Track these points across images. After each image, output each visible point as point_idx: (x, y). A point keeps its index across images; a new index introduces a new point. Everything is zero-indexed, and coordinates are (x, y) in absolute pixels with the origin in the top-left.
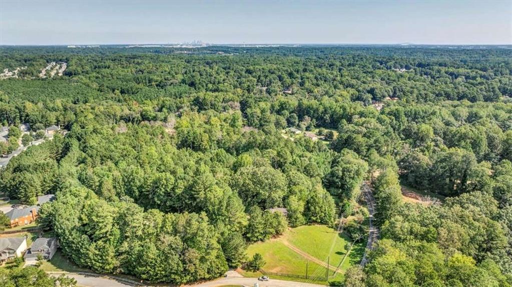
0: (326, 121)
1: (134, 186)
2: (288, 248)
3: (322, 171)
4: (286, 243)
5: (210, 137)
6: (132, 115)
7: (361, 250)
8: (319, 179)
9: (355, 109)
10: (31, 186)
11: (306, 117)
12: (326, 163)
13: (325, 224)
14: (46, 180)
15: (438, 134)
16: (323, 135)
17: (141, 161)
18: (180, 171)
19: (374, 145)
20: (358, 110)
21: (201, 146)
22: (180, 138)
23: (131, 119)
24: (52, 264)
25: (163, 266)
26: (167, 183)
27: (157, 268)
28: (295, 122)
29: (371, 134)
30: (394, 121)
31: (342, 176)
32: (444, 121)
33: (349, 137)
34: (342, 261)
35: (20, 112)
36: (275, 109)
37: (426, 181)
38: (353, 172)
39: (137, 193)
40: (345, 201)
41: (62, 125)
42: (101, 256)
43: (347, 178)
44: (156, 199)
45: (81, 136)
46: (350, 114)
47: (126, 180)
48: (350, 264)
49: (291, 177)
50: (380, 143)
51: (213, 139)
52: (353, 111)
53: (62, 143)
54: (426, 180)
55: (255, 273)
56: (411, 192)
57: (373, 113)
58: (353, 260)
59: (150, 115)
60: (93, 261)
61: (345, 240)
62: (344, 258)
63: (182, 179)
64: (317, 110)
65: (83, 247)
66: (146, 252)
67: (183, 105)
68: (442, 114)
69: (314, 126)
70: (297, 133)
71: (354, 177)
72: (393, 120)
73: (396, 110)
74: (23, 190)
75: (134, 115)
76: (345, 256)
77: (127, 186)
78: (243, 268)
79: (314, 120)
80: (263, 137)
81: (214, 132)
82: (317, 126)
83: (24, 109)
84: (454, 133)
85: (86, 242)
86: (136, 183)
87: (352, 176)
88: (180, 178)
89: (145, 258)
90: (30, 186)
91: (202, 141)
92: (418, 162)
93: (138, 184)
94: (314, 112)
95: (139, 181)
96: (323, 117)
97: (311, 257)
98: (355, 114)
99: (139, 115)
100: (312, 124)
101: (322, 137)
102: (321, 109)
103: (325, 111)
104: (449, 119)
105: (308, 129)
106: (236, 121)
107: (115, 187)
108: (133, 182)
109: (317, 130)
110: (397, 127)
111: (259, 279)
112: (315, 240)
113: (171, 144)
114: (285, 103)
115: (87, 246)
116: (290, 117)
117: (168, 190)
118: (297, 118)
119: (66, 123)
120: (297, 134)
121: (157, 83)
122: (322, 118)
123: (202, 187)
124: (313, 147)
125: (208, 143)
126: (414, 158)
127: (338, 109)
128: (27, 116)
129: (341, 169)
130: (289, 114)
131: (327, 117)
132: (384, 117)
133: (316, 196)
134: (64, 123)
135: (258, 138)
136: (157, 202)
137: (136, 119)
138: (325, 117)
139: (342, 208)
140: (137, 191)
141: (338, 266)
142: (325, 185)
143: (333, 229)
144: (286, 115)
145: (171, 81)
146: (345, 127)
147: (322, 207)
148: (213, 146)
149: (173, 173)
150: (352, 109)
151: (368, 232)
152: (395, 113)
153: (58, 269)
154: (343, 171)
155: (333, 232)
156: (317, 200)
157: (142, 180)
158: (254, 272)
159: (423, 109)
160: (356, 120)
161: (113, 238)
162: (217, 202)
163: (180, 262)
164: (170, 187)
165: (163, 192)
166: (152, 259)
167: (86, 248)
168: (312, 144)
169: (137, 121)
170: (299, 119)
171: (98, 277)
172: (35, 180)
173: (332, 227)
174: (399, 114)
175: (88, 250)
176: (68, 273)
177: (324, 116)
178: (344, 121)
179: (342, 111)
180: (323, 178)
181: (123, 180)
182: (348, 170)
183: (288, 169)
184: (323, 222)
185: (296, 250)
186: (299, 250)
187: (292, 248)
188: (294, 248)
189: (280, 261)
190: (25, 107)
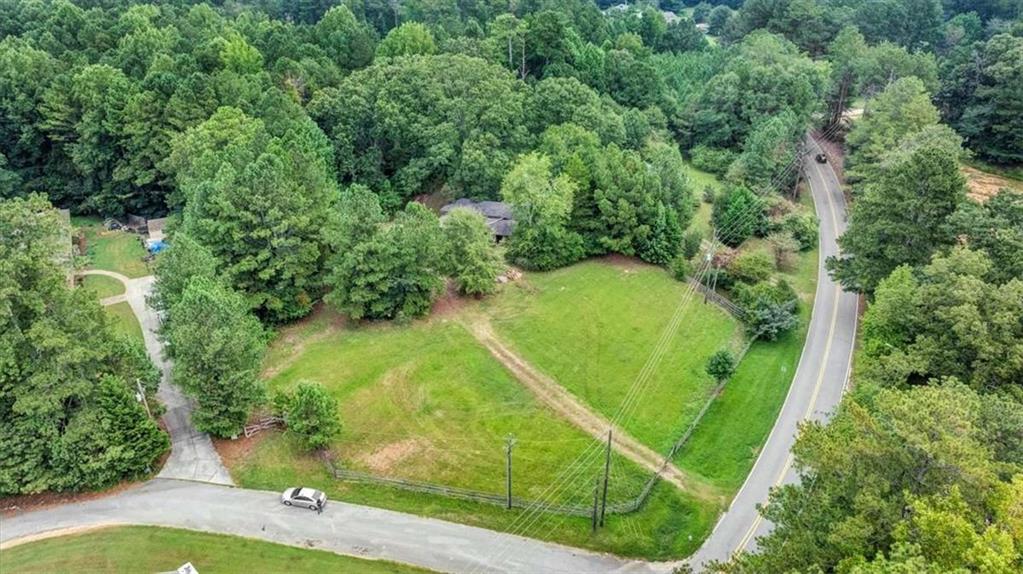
2: (487, 352)
4: (483, 332)
13: (653, 264)
31: (738, 104)
40: (738, 186)
43: (753, 111)
92: (1009, 69)
97: (571, 400)
112: (601, 325)
142: (679, 136)
154: (743, 87)
182: (761, 83)
185: (517, 363)
186: (525, 364)
187: (498, 355)
188: (507, 352)
189: (428, 410)
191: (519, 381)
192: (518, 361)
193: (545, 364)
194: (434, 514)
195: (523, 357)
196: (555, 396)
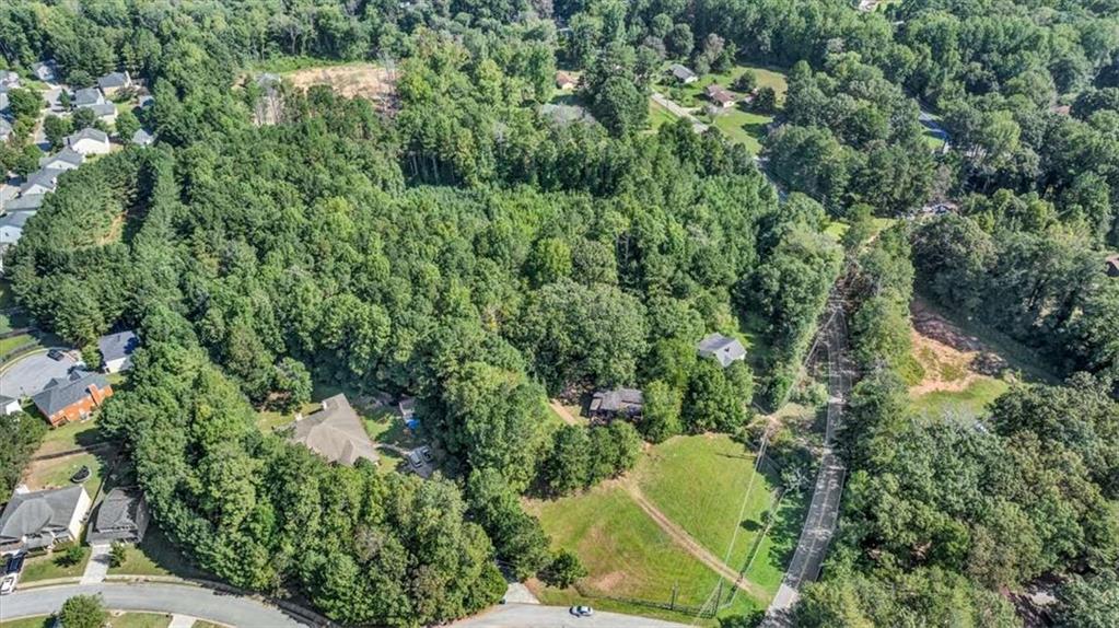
0: (762, 48)
1: (303, 330)
2: (641, 509)
3: (734, 260)
4: (636, 493)
5: (475, 137)
6: (294, 28)
7: (797, 513)
8: (723, 290)
9: (836, 19)
10: (79, 313)
11: (714, 37)
12: (747, 228)
13: (728, 432)
14: (108, 296)
15: (1030, 140)
16: (750, 92)
17: (315, 247)
18: (403, 294)
19: (868, 171)
20: (844, 24)
21: (455, 159)
22: (406, 137)
23: (294, 39)
24: (147, 554)
25: (369, 601)
26: (374, 334)
27: (357, 606)
28: (685, 46)
29: (865, 120)
30: (929, 61)
31: (779, 292)
32: (1057, 61)
33: (810, 142)
34: (754, 550)
35: (26, 29)
36: (640, 7)
37: (973, 300)
38: (804, 286)
39: (311, 347)
40: (779, 373)
41: (134, 67)
42: (240, 563)
43: (789, 299)
44: (353, 366)
45: (176, 130)
46: (822, 33)
47: (284, 316)
48: (770, 560)
49: (658, 317)
50: (882, 168)
51: (483, 142)
52: (830, 23)
53: (134, 161)
54: (975, 296)
55: (565, 591)
56: (936, 319)
58: (777, 545)
59: (337, 29)
60: (225, 569)
61: (767, 479)
62: (757, 543)
63: (407, 326)
65: (201, 542)
66: (332, 574)
68: (1055, 42)
69: (732, 60)
70: (688, 80)
71: (805, 298)
72: (925, 58)
73: (940, 27)
74: (63, 323)
75: (301, 28)
76: (760, 536)
77: (288, 328)
78: (541, 576)
79: (733, 44)
80: (603, 143)
81: (484, 123)
82: (741, 59)
84: (1073, 141)
85: (204, 534)
86: (306, 324)
87: (802, 295)
88: (402, 322)
89: (329, 585)
90: (76, 315)
91: (457, 149)
92: (964, 250)
93: (311, 325)
94: (735, 19)
95: (313, 318)
96: (755, 37)
97: (690, 540)
98: (837, 36)
99: (311, 27)
100: (727, 56)
101: (748, 100)
102: (753, 14)
103: (761, 23)
104: (1072, 57)
105: (716, 67)
106: (541, 63)
107: (259, 332)
108: (300, 322)
109: (739, 72)
110: (934, 76)
111: (571, 611)
112: (700, 484)
113: (386, 154)
115: (209, 542)
116: (674, 32)
117: (379, 351)
118: (691, 35)
119: (142, 63)
120: (689, 86)
122: (752, 37)
123: (453, 357)
124: (721, 162)
125: (471, 151)
126: (958, 237)
127: (794, 16)
128: (46, 37)
129: (777, 274)
130: (672, 25)
131: (766, 36)
132: (904, 51)
133: (711, 378)
134: (137, 62)
135: (590, 146)
136: (356, 371)
137: (305, 38)
138: (759, 38)
139: (770, 388)
140: (309, 340)
141: (742, 566)
142: (738, 305)
143: (742, 446)
144: (665, 27)
146: (804, 90)
147: (722, 400)
148: (483, 159)
149: (387, 299)
151: (820, 456)
152: (934, 38)
153: (160, 569)
154: (782, 280)
155: (743, 457)
156: (712, 387)
157: (319, 316)
158: (562, 588)
159: (1008, 24)
160: (835, 57)
161: (259, 527)
162: (485, 410)
163: (404, 597)
164: (382, 342)
165: (366, 354)
166: (344, 587)
167: (206, 544)
168: (719, 155)
169: (307, 41)
170: (695, 39)
171: (242, 595)
172: (84, 301)
173: (741, 441)
174: (943, 40)
175: (210, 549)
176: (181, 580)
177: (760, 32)
178: (804, 65)
179: (803, 24)
180: (734, 286)
181: (277, 317)
182: (795, 279)
183: (654, 266)
184: (721, 427)
185: (658, 516)
186: (662, 517)
187: (647, 511)
188: (652, 508)
189: (619, 552)
190: (32, 14)
191: (661, 528)
192: (658, 514)
193: (672, 515)
194: (638, 614)
195: (661, 512)
196: (683, 538)
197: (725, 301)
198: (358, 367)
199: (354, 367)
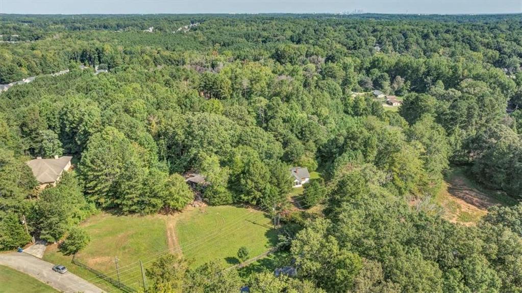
0: (427, 86)
1: (67, 120)
2: (166, 232)
4: (171, 225)
5: (232, 84)
11: (399, 78)
13: (263, 210)
31: (344, 144)
35: (98, 54)
37: (500, 175)
39: (67, 129)
51: (236, 87)
52: (466, 73)
55: (65, 257)
57: (495, 78)
64: (417, 70)
67: (261, 57)
69: (407, 90)
70: (380, 96)
78: (62, 246)
79: (409, 83)
83: (102, 51)
91: (221, 88)
94: (413, 72)
96: (423, 81)
100: (406, 87)
102: (423, 69)
103: (428, 73)
105: (398, 93)
114: (378, 60)
118: (389, 78)
121: (264, 39)
125: (229, 91)
130: (379, 74)
138: (425, 80)
140: (68, 126)
142: (321, 155)
143: (269, 220)
144: (375, 75)
145: (278, 37)
148: (234, 95)
150: (466, 70)
158: (65, 255)
179: (451, 73)
184: (259, 206)
186: (175, 240)
187: (169, 234)
188: (174, 234)
189: (124, 248)
190: (103, 49)
195: (177, 237)
197: (312, 151)
198: (79, 140)
199: (76, 139)
